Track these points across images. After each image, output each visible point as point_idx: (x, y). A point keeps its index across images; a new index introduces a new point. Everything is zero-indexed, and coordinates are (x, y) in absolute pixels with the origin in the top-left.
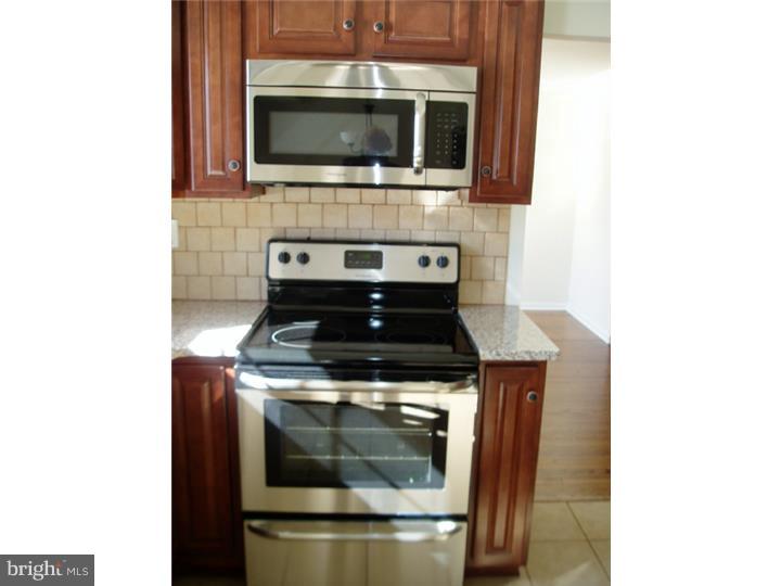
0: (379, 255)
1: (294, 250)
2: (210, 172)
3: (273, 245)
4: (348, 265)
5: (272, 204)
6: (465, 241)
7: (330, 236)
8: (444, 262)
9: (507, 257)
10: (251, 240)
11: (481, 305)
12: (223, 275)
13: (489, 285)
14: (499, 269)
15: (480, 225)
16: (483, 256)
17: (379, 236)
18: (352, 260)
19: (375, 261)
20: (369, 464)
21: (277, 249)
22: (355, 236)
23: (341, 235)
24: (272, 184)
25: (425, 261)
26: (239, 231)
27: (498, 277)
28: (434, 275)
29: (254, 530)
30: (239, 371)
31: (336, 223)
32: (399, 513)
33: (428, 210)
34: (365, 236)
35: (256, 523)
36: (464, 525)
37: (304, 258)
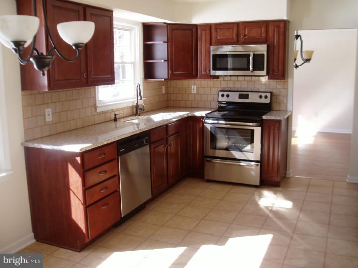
0: (248, 95)
1: (225, 93)
2: (203, 73)
3: (220, 92)
4: (239, 98)
5: (221, 81)
6: (274, 91)
7: (236, 90)
8: (266, 97)
9: (287, 96)
10: (214, 91)
11: (279, 111)
12: (207, 101)
13: (282, 105)
14: (285, 100)
15: (279, 87)
16: (280, 96)
17: (249, 90)
18: (241, 96)
19: (247, 97)
20: (236, 146)
21: (221, 93)
22: (243, 90)
23: (239, 90)
24: (221, 76)
25: (261, 97)
26: (212, 89)
27: (284, 102)
28: (263, 101)
29: (207, 160)
30: (205, 119)
31: (238, 86)
32: (242, 159)
33: (263, 82)
34: (246, 90)
35: (208, 159)
36: (259, 164)
37: (228, 96)
